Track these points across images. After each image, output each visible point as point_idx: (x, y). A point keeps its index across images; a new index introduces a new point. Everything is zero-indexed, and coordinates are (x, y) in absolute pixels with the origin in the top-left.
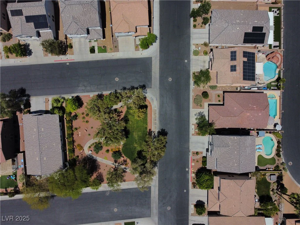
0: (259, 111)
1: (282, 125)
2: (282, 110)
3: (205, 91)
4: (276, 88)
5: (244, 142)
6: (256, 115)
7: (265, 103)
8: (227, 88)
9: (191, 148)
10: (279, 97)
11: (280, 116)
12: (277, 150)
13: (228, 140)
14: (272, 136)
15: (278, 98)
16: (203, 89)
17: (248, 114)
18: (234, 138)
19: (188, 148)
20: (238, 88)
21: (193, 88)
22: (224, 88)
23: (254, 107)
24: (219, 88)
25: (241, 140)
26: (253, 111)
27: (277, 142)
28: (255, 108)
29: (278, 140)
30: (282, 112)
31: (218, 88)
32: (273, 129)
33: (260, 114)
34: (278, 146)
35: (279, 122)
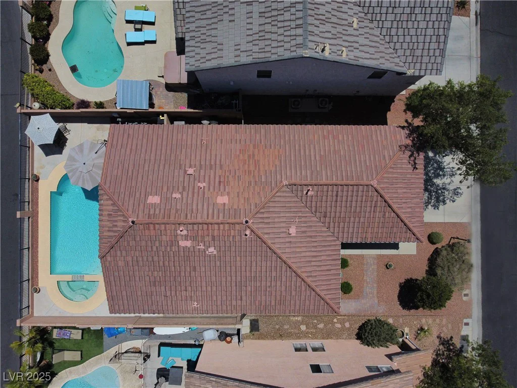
0: (160, 220)
1: (24, 146)
2: (21, 220)
3: (412, 311)
4: (55, 334)
5: (268, 28)
6: (177, 196)
7: (121, 264)
8: (303, 328)
9: (474, 33)
10: (41, 284)
11: (35, 191)
12: (50, 18)
13: (361, 40)
14: (76, 90)
15: (45, 279)
16: (424, 321)
17: (222, 200)
18: (334, 48)
19: (485, 33)
20: (248, 330)
21: (467, 324)
22: (321, 326)
23: (188, 244)
24: (343, 329)
25: (299, 31)
26: (199, 220)
27: (48, 55)
28: (186, 238)
29: (44, 67)
30: (22, 209)
31: (347, 325)
32: (69, 126)
33: (154, 199)
34: (47, 38)
35: (40, 162)
